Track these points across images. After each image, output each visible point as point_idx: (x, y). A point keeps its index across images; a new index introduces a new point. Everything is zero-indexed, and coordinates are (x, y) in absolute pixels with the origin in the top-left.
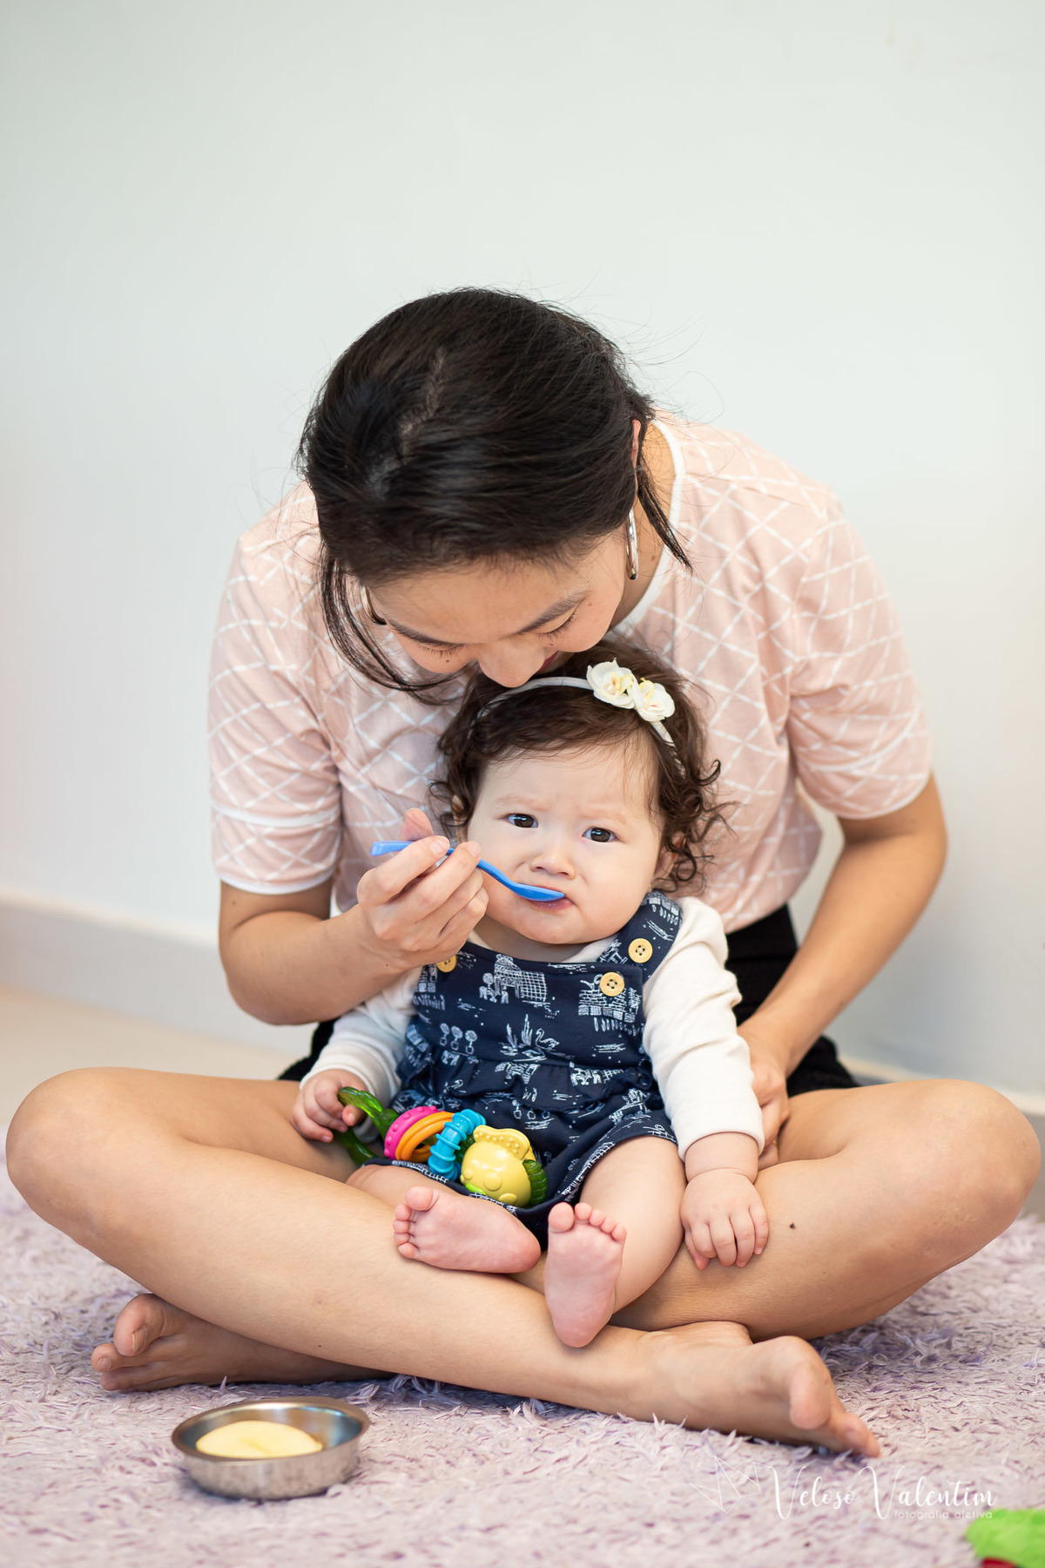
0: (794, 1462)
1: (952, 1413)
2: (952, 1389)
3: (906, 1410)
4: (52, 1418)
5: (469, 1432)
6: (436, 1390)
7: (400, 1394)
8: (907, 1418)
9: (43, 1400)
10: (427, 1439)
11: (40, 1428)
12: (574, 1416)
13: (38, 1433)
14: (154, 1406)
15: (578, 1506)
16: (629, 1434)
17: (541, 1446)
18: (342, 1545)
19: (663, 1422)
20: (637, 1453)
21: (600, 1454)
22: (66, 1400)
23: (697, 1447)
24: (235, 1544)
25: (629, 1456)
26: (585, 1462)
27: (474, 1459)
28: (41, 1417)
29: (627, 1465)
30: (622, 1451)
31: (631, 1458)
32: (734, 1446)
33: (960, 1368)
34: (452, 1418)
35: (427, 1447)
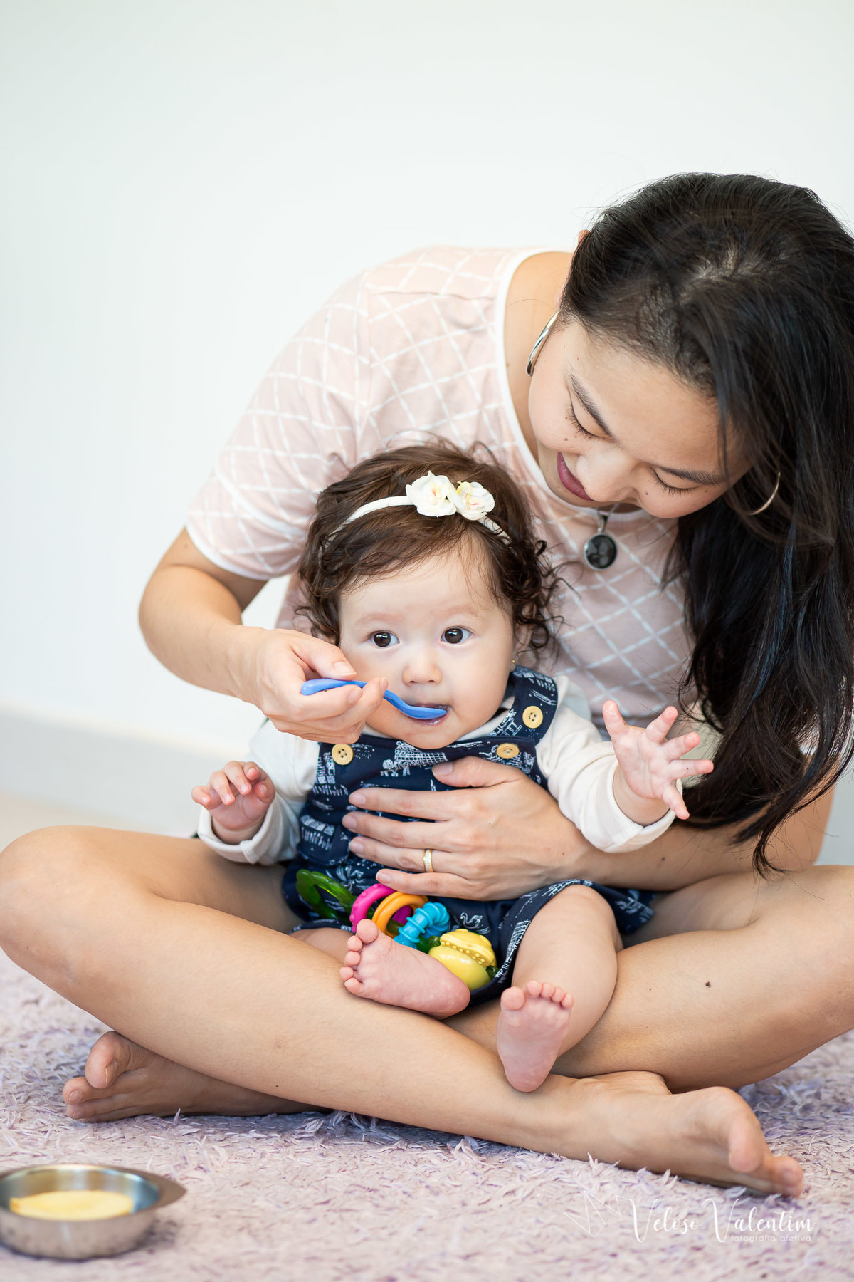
0: (728, 1200)
1: (845, 1157)
2: (837, 1135)
3: (805, 1153)
4: (25, 1144)
5: (416, 1166)
6: (373, 1126)
7: (341, 1129)
8: (808, 1161)
9: (11, 1127)
10: (378, 1171)
11: (16, 1153)
12: (509, 1153)
13: (15, 1157)
14: (117, 1134)
15: (539, 1236)
16: (566, 1171)
17: (487, 1180)
18: (336, 1269)
19: (596, 1160)
20: (577, 1188)
21: (543, 1189)
22: (33, 1128)
23: (633, 1184)
24: (235, 1266)
25: (571, 1191)
26: (533, 1195)
27: (428, 1190)
28: (16, 1143)
29: (571, 1199)
30: (563, 1186)
31: (574, 1193)
32: (667, 1183)
33: (836, 1117)
34: (395, 1152)
35: (381, 1178)
